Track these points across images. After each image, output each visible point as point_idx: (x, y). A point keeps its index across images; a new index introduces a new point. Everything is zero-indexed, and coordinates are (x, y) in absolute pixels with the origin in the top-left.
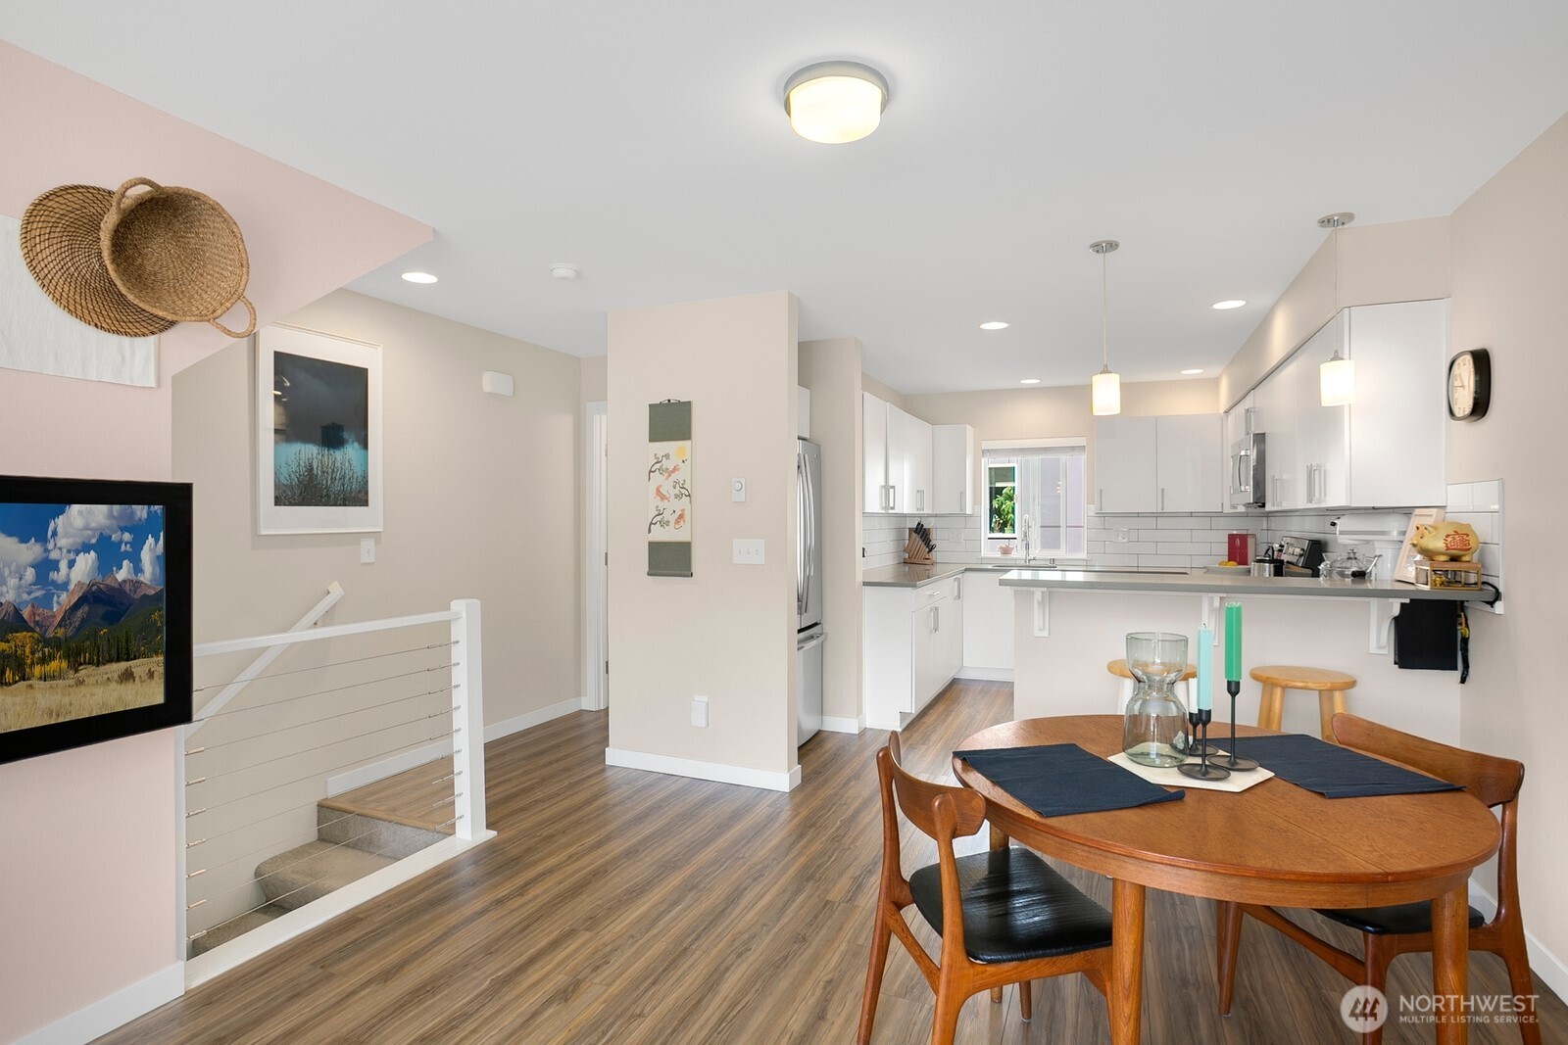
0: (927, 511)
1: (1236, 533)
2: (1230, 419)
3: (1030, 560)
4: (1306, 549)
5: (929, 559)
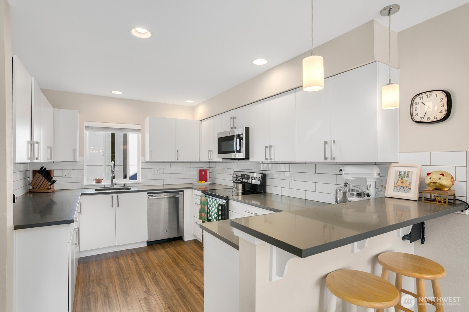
1: (202, 169)
2: (204, 123)
3: (113, 185)
4: (261, 177)
5: (51, 189)
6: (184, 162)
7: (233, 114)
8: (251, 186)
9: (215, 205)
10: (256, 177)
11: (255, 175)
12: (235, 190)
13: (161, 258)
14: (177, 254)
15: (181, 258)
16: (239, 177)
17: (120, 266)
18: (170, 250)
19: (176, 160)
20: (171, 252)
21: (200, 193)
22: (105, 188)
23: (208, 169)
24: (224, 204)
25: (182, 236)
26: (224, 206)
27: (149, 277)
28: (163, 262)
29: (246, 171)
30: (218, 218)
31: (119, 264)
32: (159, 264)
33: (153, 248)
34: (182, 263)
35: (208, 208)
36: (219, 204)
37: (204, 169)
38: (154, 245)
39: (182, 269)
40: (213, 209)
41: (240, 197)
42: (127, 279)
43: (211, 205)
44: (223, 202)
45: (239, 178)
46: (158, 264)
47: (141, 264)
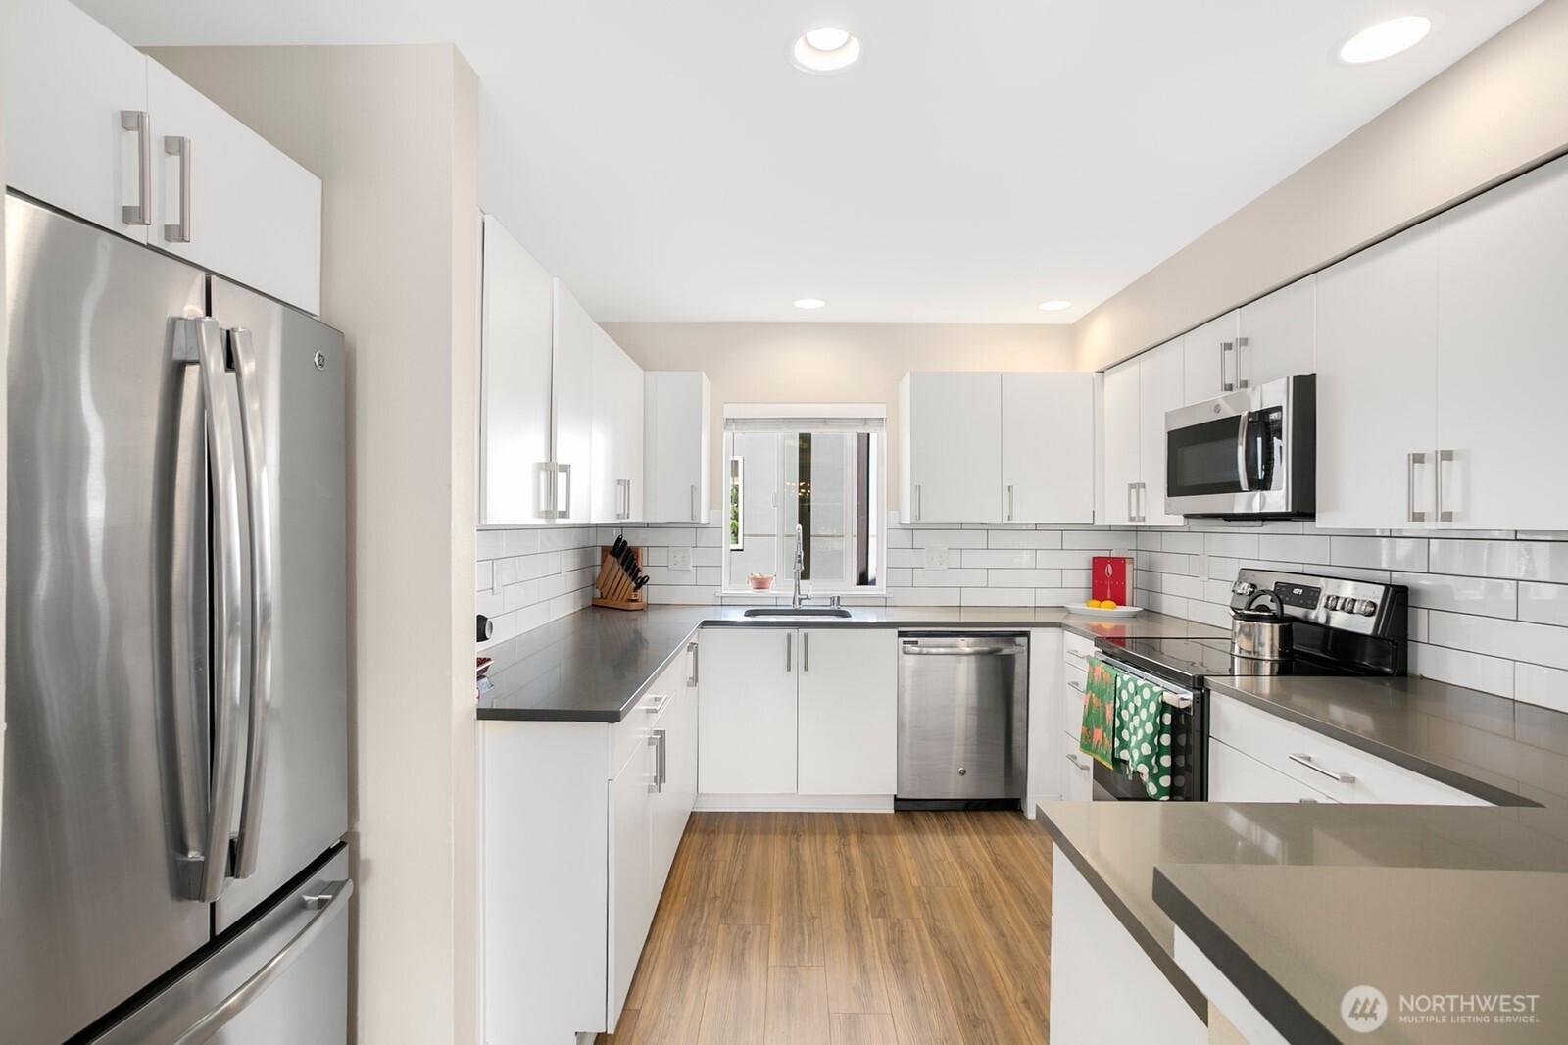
0: (635, 518)
1: (1106, 554)
2: (1116, 380)
3: (800, 600)
4: (1378, 602)
5: (636, 601)
6: (1036, 528)
7: (1232, 327)
8: (1326, 637)
9: (1146, 704)
10: (1355, 600)
11: (1348, 590)
12: (1240, 649)
13: (932, 867)
14: (991, 864)
15: (1003, 885)
16: (1264, 592)
17: (798, 868)
18: (970, 845)
19: (1006, 521)
20: (973, 852)
21: (1089, 648)
22: (779, 608)
23: (1132, 554)
24: (1183, 705)
25: (1019, 799)
26: (1187, 716)
27: (879, 936)
28: (937, 885)
29: (1299, 568)
30: (1158, 762)
31: (796, 858)
32: (923, 889)
33: (914, 824)
34: (1005, 909)
35: (1117, 714)
36: (1164, 703)
37: (1114, 555)
38: (918, 815)
39: (1002, 935)
40: (1136, 719)
41: (1266, 684)
42: (809, 920)
43: (1127, 703)
44: (1180, 697)
45: (1266, 600)
46: (917, 891)
47: (863, 877)
